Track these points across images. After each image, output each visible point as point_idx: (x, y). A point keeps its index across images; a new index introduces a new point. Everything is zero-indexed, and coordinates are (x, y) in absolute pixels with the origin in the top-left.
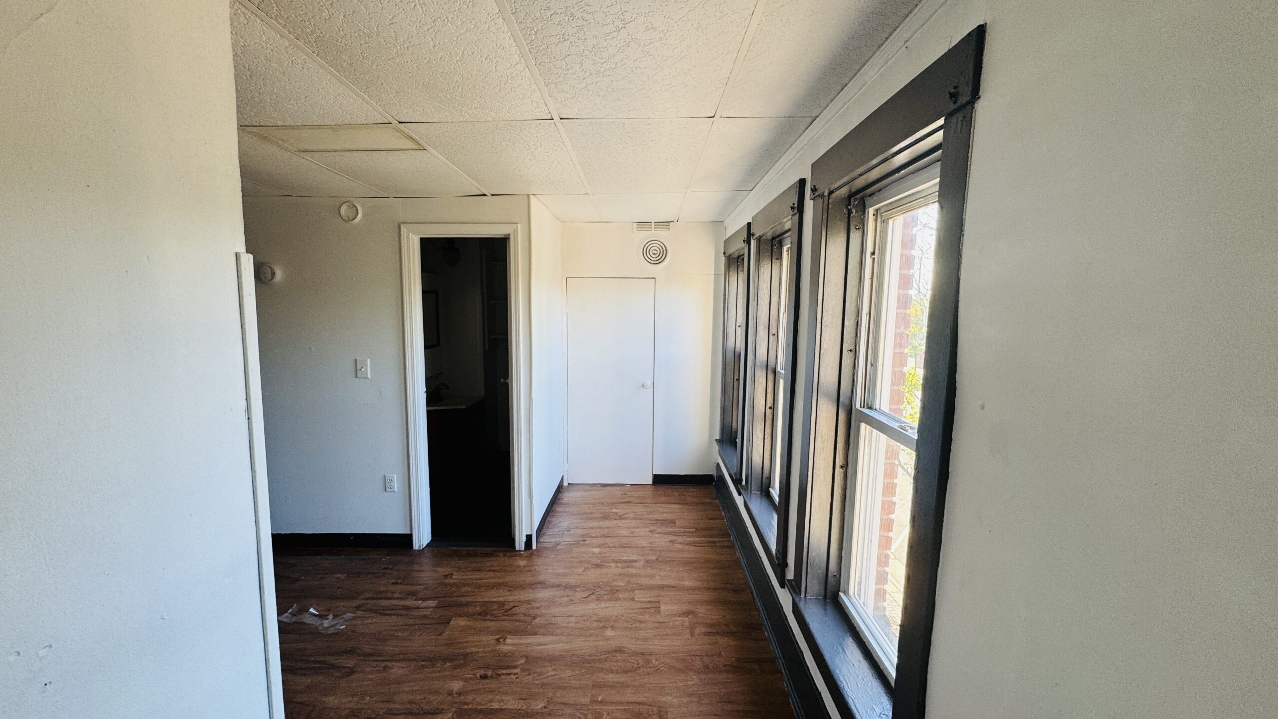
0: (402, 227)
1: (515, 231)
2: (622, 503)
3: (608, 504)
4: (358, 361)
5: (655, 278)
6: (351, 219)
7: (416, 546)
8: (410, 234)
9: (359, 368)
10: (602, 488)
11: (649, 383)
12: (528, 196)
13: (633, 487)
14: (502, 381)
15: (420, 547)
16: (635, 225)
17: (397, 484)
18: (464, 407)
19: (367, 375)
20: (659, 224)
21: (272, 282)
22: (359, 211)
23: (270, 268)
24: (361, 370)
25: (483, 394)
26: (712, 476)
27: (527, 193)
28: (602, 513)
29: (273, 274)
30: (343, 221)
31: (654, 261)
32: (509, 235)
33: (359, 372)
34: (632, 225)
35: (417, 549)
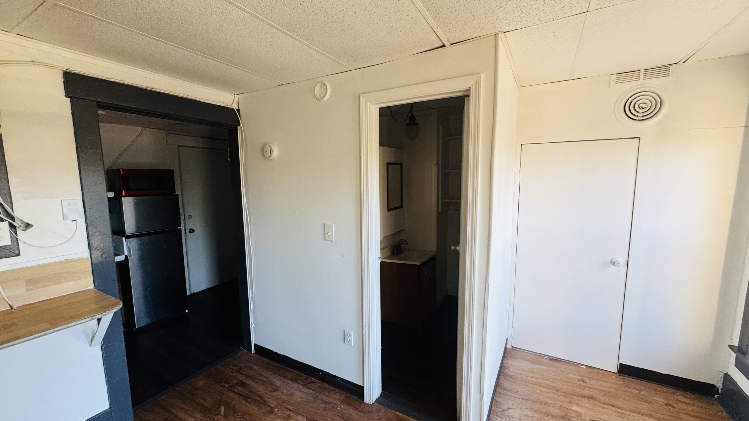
0: (361, 98)
1: (477, 83)
2: (584, 397)
3: (566, 394)
4: (326, 225)
5: (639, 138)
6: (322, 97)
7: (367, 400)
8: (368, 104)
9: (326, 232)
10: (551, 363)
11: (622, 261)
12: (496, 35)
13: (590, 370)
14: (452, 247)
15: (370, 401)
16: (614, 77)
17: (353, 339)
18: (418, 264)
19: (332, 238)
20: (650, 72)
21: (271, 158)
22: (328, 90)
23: (270, 147)
24: (328, 234)
25: (435, 249)
26: (713, 386)
27: (493, 31)
28: (561, 408)
29: (271, 151)
30: (316, 100)
31: (640, 117)
32: (469, 90)
33: (326, 235)
34: (610, 76)
35: (368, 402)
